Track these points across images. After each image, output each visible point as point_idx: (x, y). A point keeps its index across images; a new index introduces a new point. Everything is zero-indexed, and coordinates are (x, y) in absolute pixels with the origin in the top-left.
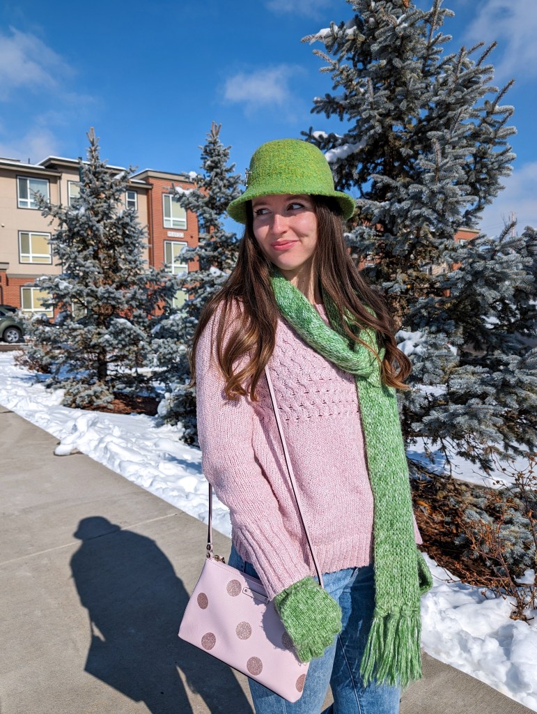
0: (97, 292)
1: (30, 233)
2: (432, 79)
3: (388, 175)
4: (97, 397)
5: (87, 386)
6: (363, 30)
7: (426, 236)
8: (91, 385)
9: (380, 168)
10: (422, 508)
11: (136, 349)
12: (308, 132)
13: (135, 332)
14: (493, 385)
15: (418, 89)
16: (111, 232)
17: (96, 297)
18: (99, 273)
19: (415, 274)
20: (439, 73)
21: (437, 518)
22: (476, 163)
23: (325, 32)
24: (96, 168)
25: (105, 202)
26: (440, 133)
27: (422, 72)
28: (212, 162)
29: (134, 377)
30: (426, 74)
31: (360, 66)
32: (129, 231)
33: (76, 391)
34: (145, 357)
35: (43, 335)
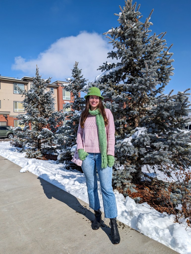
0: (37, 119)
1: (18, 102)
2: (146, 44)
3: (132, 76)
4: (37, 155)
5: (34, 151)
6: (123, 29)
7: (145, 95)
8: (35, 151)
9: (130, 74)
10: (147, 189)
11: (50, 138)
12: (106, 63)
13: (50, 133)
14: (168, 145)
15: (141, 47)
16: (43, 99)
17: (37, 121)
18: (38, 112)
19: (142, 108)
20: (148, 42)
21: (152, 192)
22: (161, 71)
23: (110, 31)
24: (37, 78)
25: (41, 89)
26: (148, 61)
27: (142, 42)
28: (75, 74)
29: (50, 148)
30: (144, 42)
31: (123, 41)
32: (49, 98)
33: (30, 153)
34: (54, 141)
35: (19, 134)
